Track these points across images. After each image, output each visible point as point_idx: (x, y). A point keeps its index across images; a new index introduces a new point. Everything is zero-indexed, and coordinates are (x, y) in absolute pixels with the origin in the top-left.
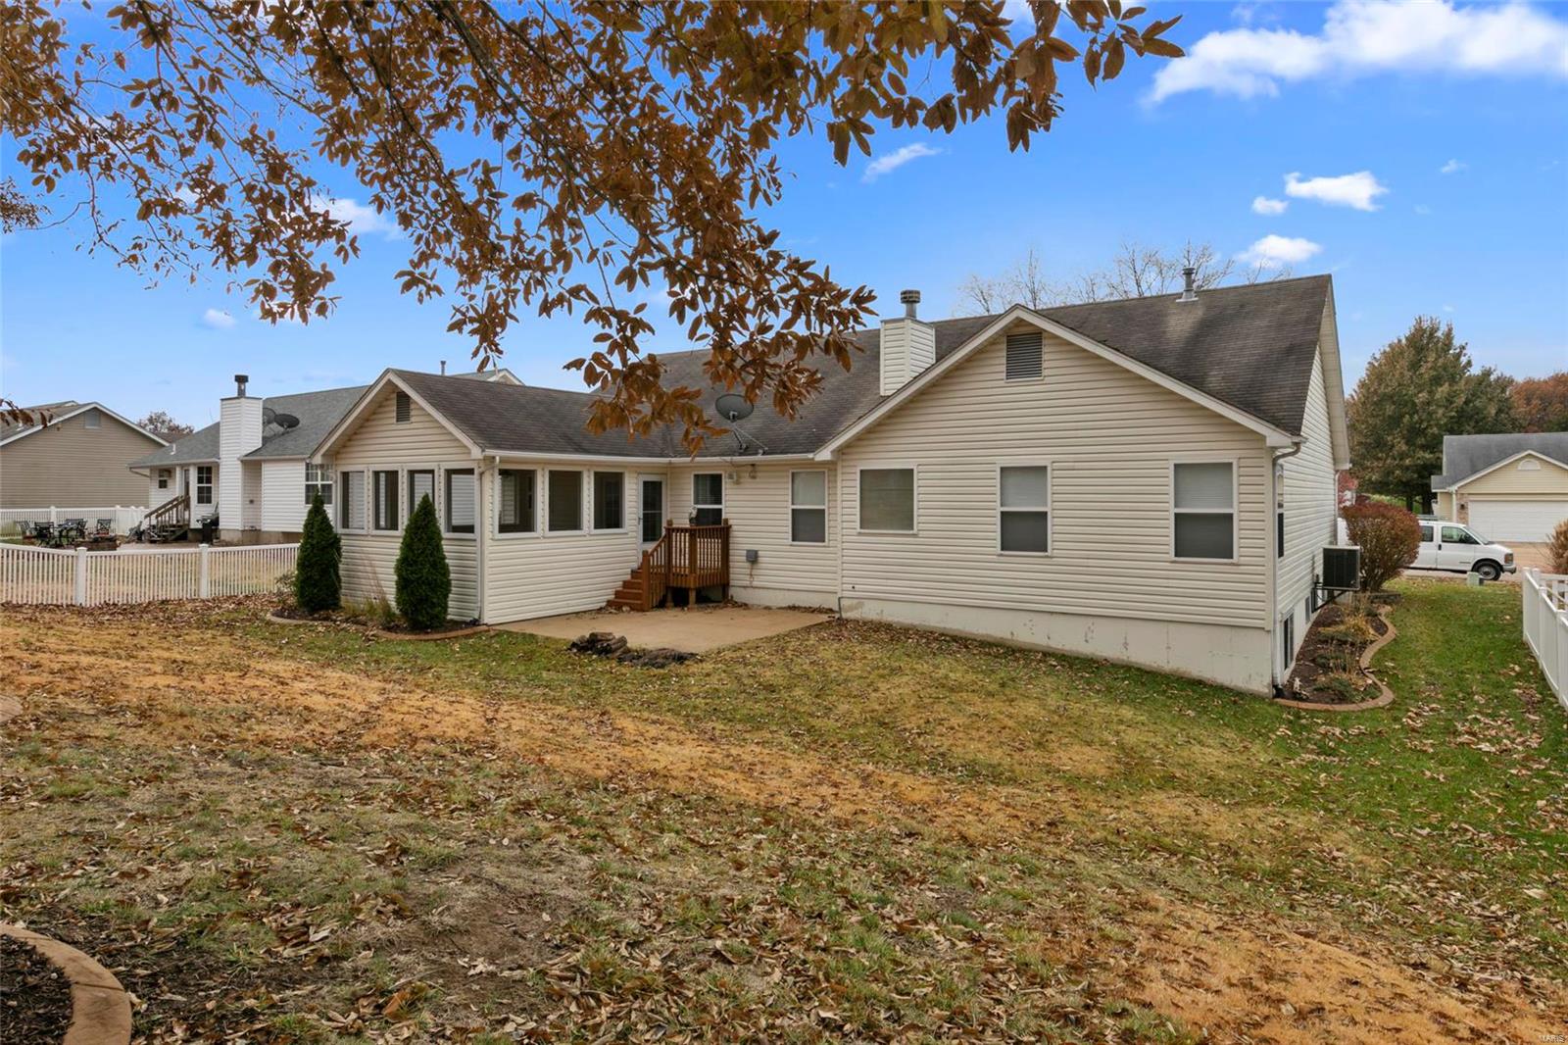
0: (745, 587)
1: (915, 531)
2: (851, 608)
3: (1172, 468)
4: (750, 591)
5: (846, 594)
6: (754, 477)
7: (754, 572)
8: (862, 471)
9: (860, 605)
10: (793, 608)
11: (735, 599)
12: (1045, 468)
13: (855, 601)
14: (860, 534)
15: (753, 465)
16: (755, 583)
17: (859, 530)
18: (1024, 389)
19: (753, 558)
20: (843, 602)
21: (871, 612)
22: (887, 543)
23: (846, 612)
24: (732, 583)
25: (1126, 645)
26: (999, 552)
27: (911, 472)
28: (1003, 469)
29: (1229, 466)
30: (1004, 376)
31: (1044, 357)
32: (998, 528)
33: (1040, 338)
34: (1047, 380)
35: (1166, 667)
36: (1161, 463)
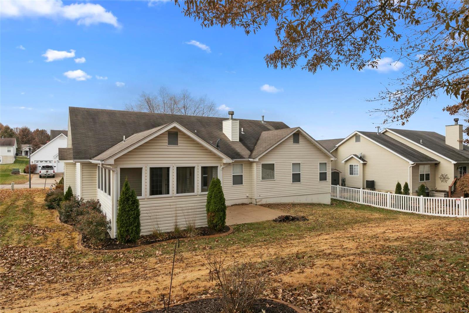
1: (275, 179)
2: (259, 202)
3: (319, 164)
5: (257, 198)
8: (262, 164)
9: (261, 200)
10: (235, 205)
12: (300, 163)
14: (262, 181)
17: (261, 180)
18: (296, 145)
20: (257, 200)
21: (264, 202)
22: (268, 183)
25: (312, 200)
26: (292, 183)
27: (274, 164)
28: (293, 164)
29: (326, 163)
30: (292, 142)
31: (300, 139)
32: (292, 177)
33: (299, 135)
34: (300, 144)
35: (318, 203)
36: (317, 163)
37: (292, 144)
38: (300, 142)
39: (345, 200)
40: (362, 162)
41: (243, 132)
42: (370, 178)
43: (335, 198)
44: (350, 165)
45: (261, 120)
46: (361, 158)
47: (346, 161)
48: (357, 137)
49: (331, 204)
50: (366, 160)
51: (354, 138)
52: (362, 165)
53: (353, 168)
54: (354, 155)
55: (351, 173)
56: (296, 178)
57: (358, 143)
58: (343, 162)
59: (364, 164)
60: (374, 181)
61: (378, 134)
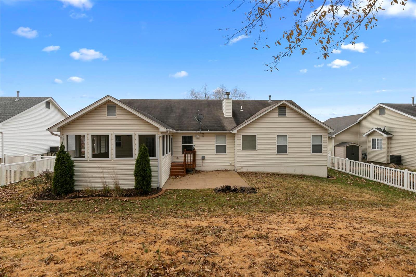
0: (200, 166)
1: (257, 150)
2: (239, 169)
3: (311, 136)
4: (201, 167)
5: (238, 166)
6: (203, 137)
7: (203, 162)
8: (242, 136)
9: (242, 168)
10: (217, 170)
11: (197, 170)
12: (287, 135)
13: (240, 167)
14: (242, 151)
15: (203, 133)
16: (204, 165)
18: (282, 118)
19: (203, 158)
20: (237, 168)
21: (245, 170)
22: (249, 153)
23: (238, 170)
24: (196, 165)
25: (302, 171)
26: (277, 154)
27: (256, 136)
28: (278, 136)
29: (321, 135)
30: (278, 115)
31: (287, 112)
32: (277, 148)
33: (286, 108)
34: (287, 117)
35: (310, 175)
36: (310, 135)
37: (277, 117)
38: (287, 115)
39: (354, 174)
40: (385, 135)
41: (243, 109)
42: (396, 153)
43: (344, 171)
44: (373, 139)
45: (268, 99)
46: (384, 131)
47: (369, 135)
48: (381, 109)
49: (328, 177)
50: (391, 133)
51: (378, 112)
52: (386, 140)
53: (376, 142)
54: (378, 129)
55: (374, 147)
56: (282, 149)
57: (382, 116)
58: (364, 136)
59: (389, 139)
60: (400, 156)
61: (412, 105)
